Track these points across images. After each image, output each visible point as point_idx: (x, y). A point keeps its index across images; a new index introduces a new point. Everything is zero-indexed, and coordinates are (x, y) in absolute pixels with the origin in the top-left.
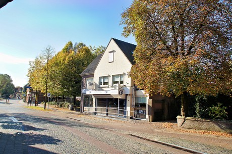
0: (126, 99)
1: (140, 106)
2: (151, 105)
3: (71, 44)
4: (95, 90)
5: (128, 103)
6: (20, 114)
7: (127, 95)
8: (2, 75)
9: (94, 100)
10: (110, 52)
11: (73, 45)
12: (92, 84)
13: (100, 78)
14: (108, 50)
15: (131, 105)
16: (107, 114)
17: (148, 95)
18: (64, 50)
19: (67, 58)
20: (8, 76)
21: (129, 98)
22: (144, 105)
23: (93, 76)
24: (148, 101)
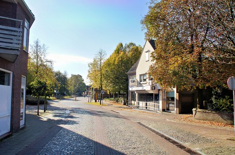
0: (159, 94)
1: (170, 99)
2: (178, 99)
3: (121, 45)
4: (137, 86)
5: (161, 97)
6: (76, 108)
7: (159, 90)
8: (75, 76)
9: (137, 95)
10: (146, 52)
11: (124, 46)
12: (134, 81)
13: (140, 75)
14: (145, 50)
15: (163, 99)
16: (146, 108)
17: (175, 89)
18: (115, 51)
19: (117, 59)
20: (80, 76)
21: (161, 93)
22: (173, 99)
23: (135, 74)
24: (176, 96)
